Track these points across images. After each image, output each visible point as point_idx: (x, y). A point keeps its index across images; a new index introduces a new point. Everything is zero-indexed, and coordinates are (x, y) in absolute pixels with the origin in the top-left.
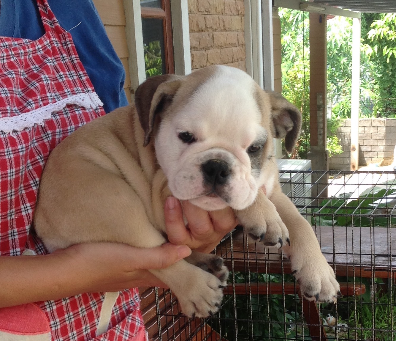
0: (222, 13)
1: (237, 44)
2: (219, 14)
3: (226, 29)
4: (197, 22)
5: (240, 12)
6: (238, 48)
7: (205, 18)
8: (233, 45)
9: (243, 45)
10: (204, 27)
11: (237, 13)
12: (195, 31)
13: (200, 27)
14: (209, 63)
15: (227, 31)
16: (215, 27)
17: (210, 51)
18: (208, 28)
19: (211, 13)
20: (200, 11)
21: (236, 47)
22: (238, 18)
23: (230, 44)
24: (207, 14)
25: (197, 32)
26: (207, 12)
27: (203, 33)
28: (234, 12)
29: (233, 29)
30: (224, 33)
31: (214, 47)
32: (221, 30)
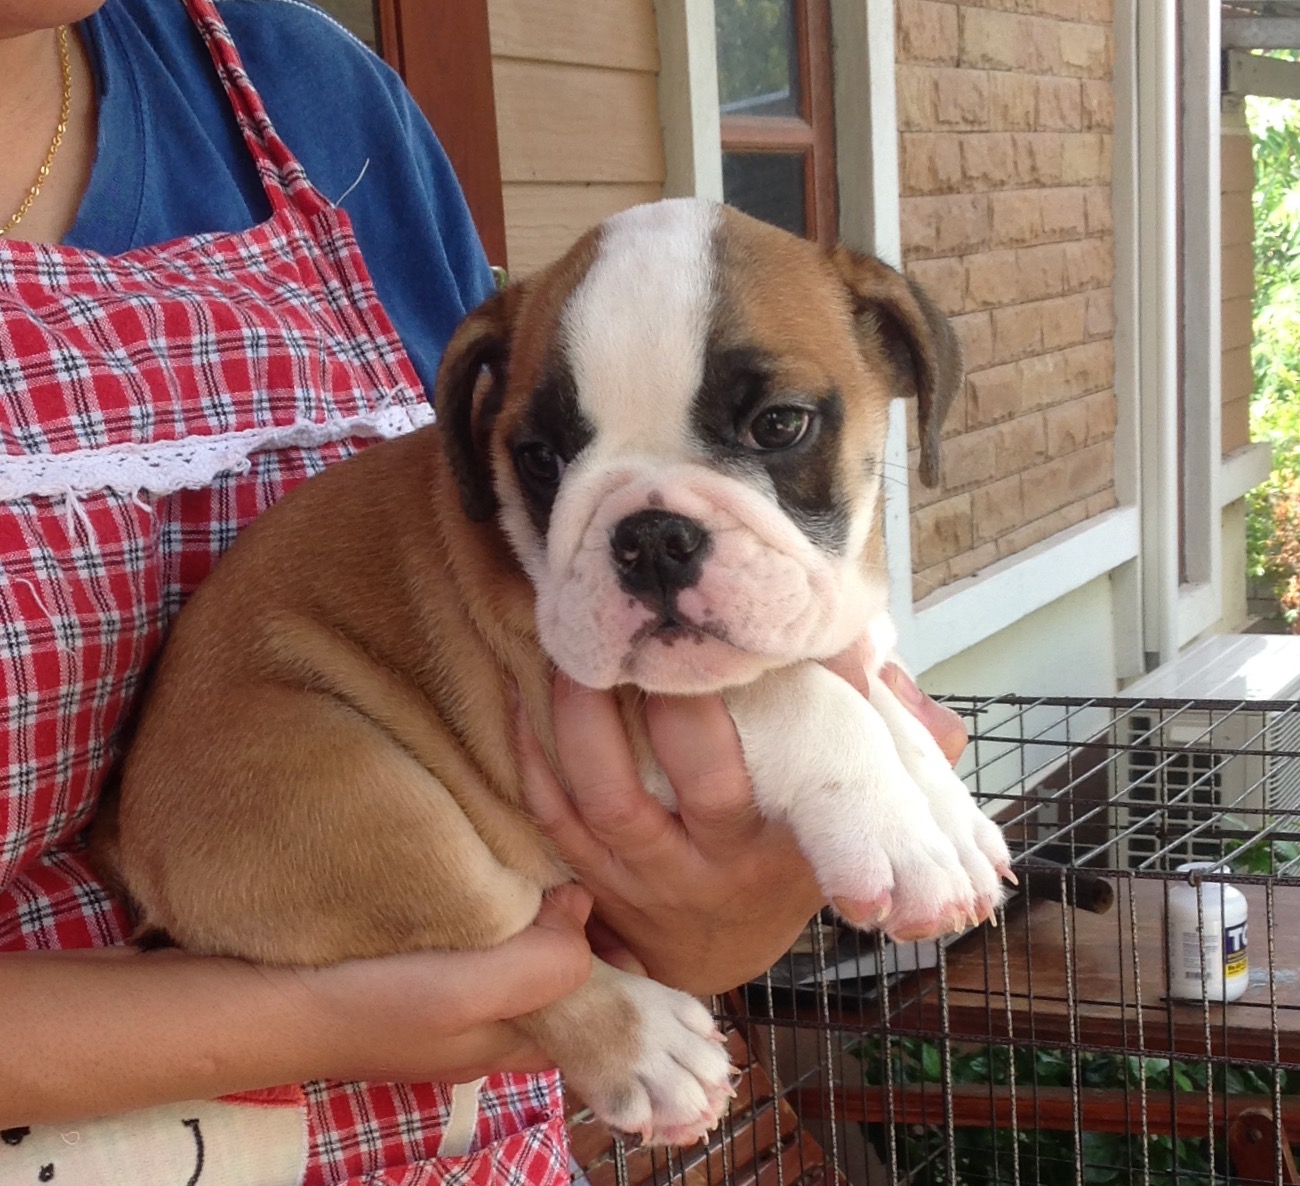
0: (1028, 124)
1: (1081, 229)
2: (1016, 128)
3: (1043, 180)
4: (931, 159)
5: (1096, 118)
6: (1086, 244)
7: (961, 144)
8: (1066, 235)
9: (1104, 233)
10: (956, 177)
11: (1086, 123)
12: (921, 190)
13: (942, 176)
14: (974, 299)
15: (1043, 186)
16: (997, 175)
17: (978, 259)
18: (971, 178)
19: (984, 128)
20: (943, 122)
21: (1078, 240)
22: (1090, 138)
23: (1054, 231)
24: (969, 128)
25: (931, 193)
26: (972, 123)
27: (953, 198)
28: (1074, 119)
29: (1068, 177)
30: (1032, 193)
31: (992, 245)
32: (1022, 185)
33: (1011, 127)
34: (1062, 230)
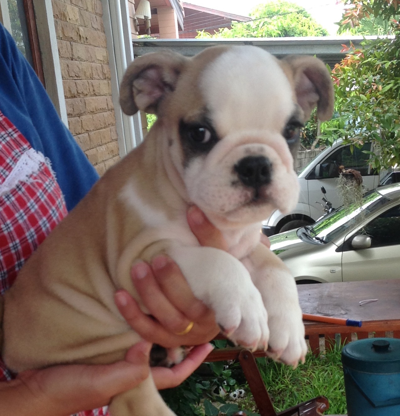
0: (91, 78)
1: (107, 109)
2: (88, 78)
3: (96, 94)
4: (69, 88)
5: (107, 76)
6: (109, 113)
7: (75, 83)
8: (103, 110)
9: (112, 109)
10: (76, 93)
11: (104, 77)
12: (67, 97)
13: (73, 93)
14: (84, 129)
15: (96, 96)
16: (85, 92)
17: (84, 117)
18: (79, 93)
19: (81, 78)
20: (71, 77)
21: (106, 112)
22: (106, 81)
23: (101, 109)
24: (77, 79)
25: (70, 98)
26: (78, 77)
27: (75, 99)
28: (101, 76)
29: (102, 93)
30: (94, 97)
31: (86, 113)
32: (91, 96)
33: (87, 78)
34: (102, 109)
